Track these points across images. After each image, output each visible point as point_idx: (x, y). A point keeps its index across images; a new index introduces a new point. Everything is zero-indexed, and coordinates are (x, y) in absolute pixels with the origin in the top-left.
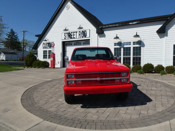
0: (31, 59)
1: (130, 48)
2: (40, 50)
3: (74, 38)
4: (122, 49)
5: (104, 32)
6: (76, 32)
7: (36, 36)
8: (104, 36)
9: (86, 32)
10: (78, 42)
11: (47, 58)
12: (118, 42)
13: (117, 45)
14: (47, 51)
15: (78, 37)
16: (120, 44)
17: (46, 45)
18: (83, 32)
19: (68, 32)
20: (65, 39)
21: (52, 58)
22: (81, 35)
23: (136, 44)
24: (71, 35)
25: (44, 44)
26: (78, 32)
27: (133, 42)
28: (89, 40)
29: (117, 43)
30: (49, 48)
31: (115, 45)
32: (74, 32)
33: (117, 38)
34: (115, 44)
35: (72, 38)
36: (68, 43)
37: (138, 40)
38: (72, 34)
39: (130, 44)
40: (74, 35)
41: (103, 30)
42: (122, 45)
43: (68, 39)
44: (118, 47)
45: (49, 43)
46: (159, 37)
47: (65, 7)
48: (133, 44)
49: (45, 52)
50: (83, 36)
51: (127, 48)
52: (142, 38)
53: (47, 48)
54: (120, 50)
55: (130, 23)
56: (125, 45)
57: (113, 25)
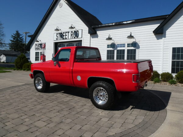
0: (22, 61)
1: (124, 50)
2: (33, 52)
3: (66, 38)
5: (97, 32)
6: (68, 32)
7: (29, 36)
8: (97, 37)
9: (78, 32)
10: (71, 44)
11: (39, 61)
12: (111, 43)
13: (110, 47)
14: (39, 52)
15: (70, 38)
16: (113, 45)
17: (38, 46)
18: (75, 33)
19: (60, 32)
20: (57, 39)
21: (41, 60)
22: (73, 35)
23: (131, 46)
24: (64, 36)
25: (36, 45)
26: (70, 32)
27: (128, 44)
28: (81, 41)
29: (110, 45)
30: (41, 49)
31: (108, 47)
32: (66, 33)
33: (109, 39)
34: (108, 45)
35: (64, 38)
36: (61, 44)
37: (132, 42)
38: (64, 34)
39: (124, 46)
40: (66, 35)
41: (96, 29)
42: (116, 47)
43: (60, 39)
44: (111, 49)
45: (41, 44)
46: (156, 39)
47: (58, 5)
48: (128, 46)
49: (37, 54)
50: (75, 36)
51: (121, 50)
53: (39, 49)
54: (114, 53)
55: (124, 23)
56: (119, 47)
57: (106, 25)
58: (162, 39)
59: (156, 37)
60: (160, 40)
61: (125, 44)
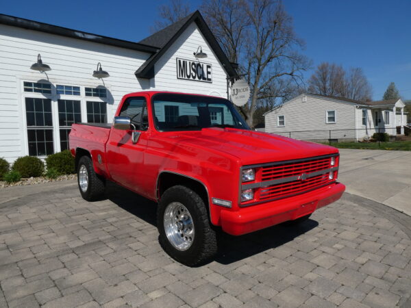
4: (55, 106)
12: (39, 79)
13: (36, 91)
16: (43, 86)
23: (95, 95)
27: (87, 89)
29: (36, 85)
31: (26, 90)
34: (26, 84)
37: (97, 85)
39: (78, 93)
42: (54, 92)
44: (39, 96)
46: (140, 86)
48: (87, 95)
51: (69, 102)
52: (107, 82)
54: (49, 108)
55: (77, 33)
56: (62, 93)
57: (19, 21)
58: (149, 88)
59: (140, 82)
61: (78, 88)
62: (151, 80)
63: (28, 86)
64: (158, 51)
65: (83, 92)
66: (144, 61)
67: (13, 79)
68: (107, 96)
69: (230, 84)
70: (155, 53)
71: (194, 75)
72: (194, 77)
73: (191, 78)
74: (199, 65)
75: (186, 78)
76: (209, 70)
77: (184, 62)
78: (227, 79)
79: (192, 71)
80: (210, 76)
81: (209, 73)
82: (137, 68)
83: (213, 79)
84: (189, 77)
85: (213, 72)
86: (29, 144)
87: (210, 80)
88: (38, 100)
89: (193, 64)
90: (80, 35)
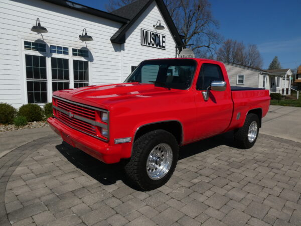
4: (49, 62)
12: (36, 39)
13: (34, 49)
16: (40, 46)
23: (80, 55)
29: (34, 44)
34: (26, 43)
37: (81, 47)
39: (67, 53)
42: (48, 51)
44: (37, 54)
48: (74, 54)
51: (60, 60)
52: (89, 45)
56: (55, 52)
58: (120, 51)
59: (113, 45)
60: (118, 53)
61: (68, 48)
62: (122, 45)
63: (27, 45)
64: (128, 22)
65: (70, 52)
66: (117, 29)
67: (16, 38)
68: (89, 56)
69: (178, 52)
70: (127, 23)
71: (153, 43)
72: (153, 45)
73: (151, 45)
74: (157, 35)
75: (148, 45)
76: (164, 39)
77: (146, 32)
78: (176, 47)
79: (152, 40)
80: (164, 45)
81: (163, 42)
82: (112, 35)
83: (166, 47)
84: (149, 44)
85: (166, 41)
86: (28, 93)
87: (164, 47)
88: (36, 57)
89: (153, 34)
90: (70, 4)
